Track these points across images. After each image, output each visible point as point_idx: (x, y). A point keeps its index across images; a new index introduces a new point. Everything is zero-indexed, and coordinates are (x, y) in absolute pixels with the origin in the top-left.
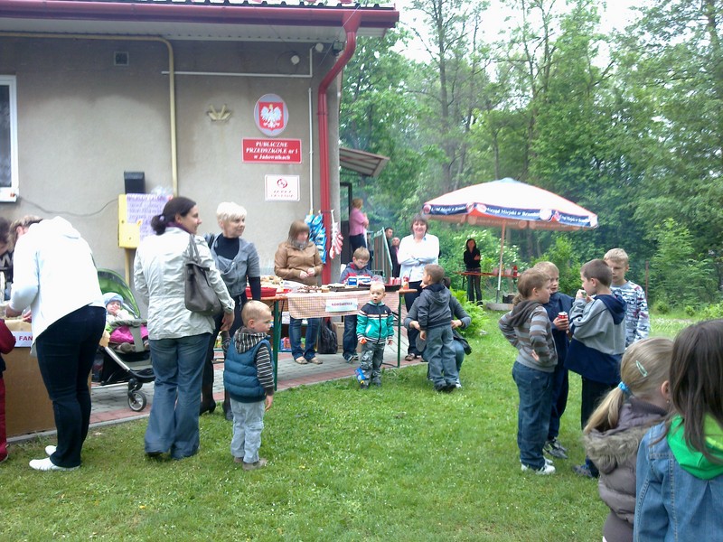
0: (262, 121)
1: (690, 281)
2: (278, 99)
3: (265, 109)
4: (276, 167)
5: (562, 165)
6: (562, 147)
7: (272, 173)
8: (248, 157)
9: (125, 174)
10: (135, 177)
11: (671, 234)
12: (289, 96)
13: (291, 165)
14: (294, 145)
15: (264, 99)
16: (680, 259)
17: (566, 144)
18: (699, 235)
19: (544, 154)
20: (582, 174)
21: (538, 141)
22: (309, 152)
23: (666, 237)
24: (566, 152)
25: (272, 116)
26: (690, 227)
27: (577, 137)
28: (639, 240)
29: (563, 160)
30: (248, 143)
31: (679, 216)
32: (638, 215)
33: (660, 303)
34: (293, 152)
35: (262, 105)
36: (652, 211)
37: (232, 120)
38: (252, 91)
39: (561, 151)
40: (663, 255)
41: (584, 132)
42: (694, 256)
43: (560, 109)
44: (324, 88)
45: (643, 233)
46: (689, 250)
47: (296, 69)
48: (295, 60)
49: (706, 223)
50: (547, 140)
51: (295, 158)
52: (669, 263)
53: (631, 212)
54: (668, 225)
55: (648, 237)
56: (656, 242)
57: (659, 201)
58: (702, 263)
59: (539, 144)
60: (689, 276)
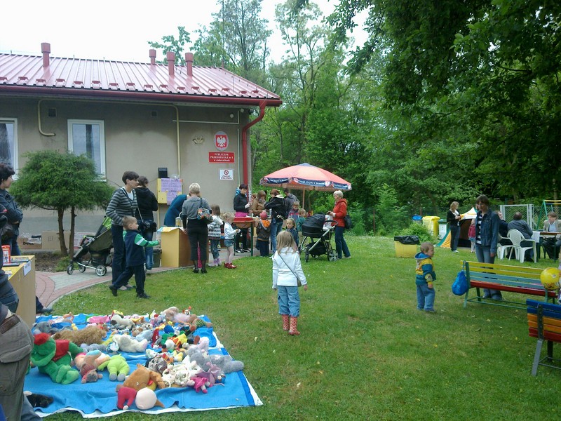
0: (217, 144)
1: (396, 219)
2: (223, 134)
3: (218, 138)
4: (224, 164)
5: (323, 148)
6: (324, 137)
7: (222, 168)
8: (211, 160)
9: (159, 169)
10: (164, 170)
11: (386, 192)
12: (229, 131)
13: (230, 164)
14: (231, 155)
15: (218, 133)
16: (391, 206)
17: (326, 135)
18: (401, 192)
19: (313, 141)
20: (335, 154)
21: (309, 133)
22: (238, 158)
23: (384, 194)
24: (326, 141)
25: (222, 141)
26: (396, 188)
27: (333, 130)
28: (368, 195)
29: (324, 146)
30: (211, 154)
31: (390, 181)
32: (368, 180)
33: (381, 230)
34: (230, 158)
35: (217, 136)
36: (376, 178)
37: (204, 143)
38: (213, 129)
39: (323, 139)
40: (382, 205)
41: (336, 128)
42: (398, 204)
43: (323, 112)
44: (245, 129)
45: (371, 191)
46: (395, 201)
47: (232, 120)
48: (232, 116)
49: (404, 185)
50: (314, 133)
51: (232, 161)
52: (385, 209)
53: (364, 178)
54: (385, 187)
55: (373, 194)
56: (378, 197)
57: (380, 173)
58: (402, 208)
59: (310, 135)
60: (395, 215)
